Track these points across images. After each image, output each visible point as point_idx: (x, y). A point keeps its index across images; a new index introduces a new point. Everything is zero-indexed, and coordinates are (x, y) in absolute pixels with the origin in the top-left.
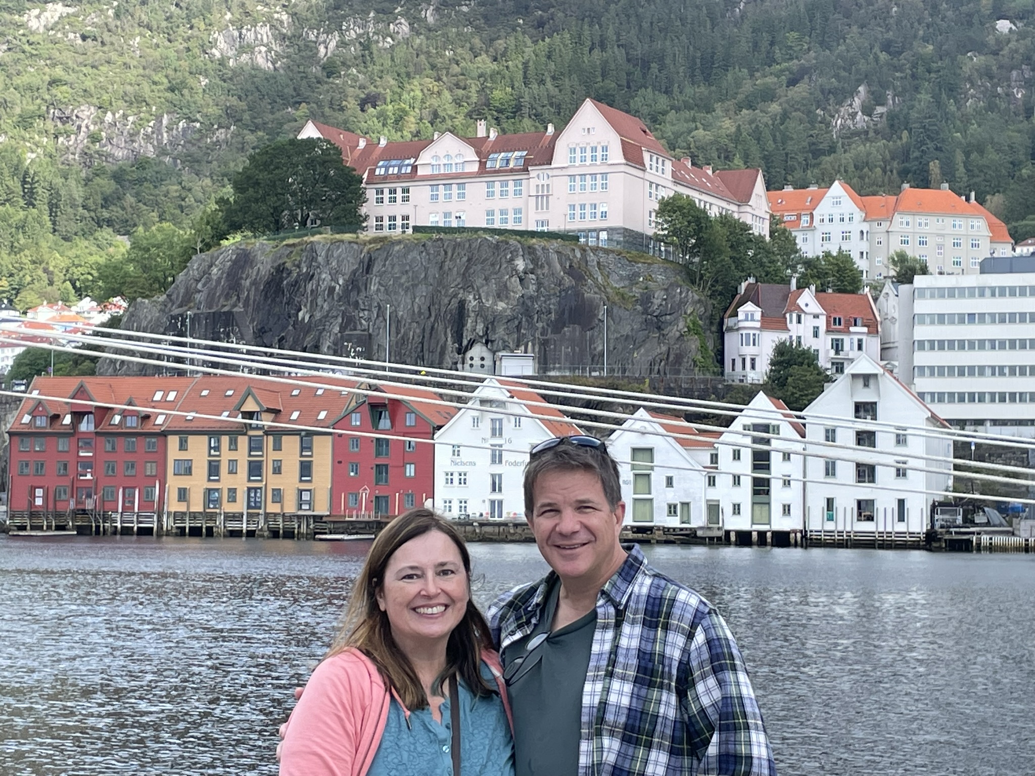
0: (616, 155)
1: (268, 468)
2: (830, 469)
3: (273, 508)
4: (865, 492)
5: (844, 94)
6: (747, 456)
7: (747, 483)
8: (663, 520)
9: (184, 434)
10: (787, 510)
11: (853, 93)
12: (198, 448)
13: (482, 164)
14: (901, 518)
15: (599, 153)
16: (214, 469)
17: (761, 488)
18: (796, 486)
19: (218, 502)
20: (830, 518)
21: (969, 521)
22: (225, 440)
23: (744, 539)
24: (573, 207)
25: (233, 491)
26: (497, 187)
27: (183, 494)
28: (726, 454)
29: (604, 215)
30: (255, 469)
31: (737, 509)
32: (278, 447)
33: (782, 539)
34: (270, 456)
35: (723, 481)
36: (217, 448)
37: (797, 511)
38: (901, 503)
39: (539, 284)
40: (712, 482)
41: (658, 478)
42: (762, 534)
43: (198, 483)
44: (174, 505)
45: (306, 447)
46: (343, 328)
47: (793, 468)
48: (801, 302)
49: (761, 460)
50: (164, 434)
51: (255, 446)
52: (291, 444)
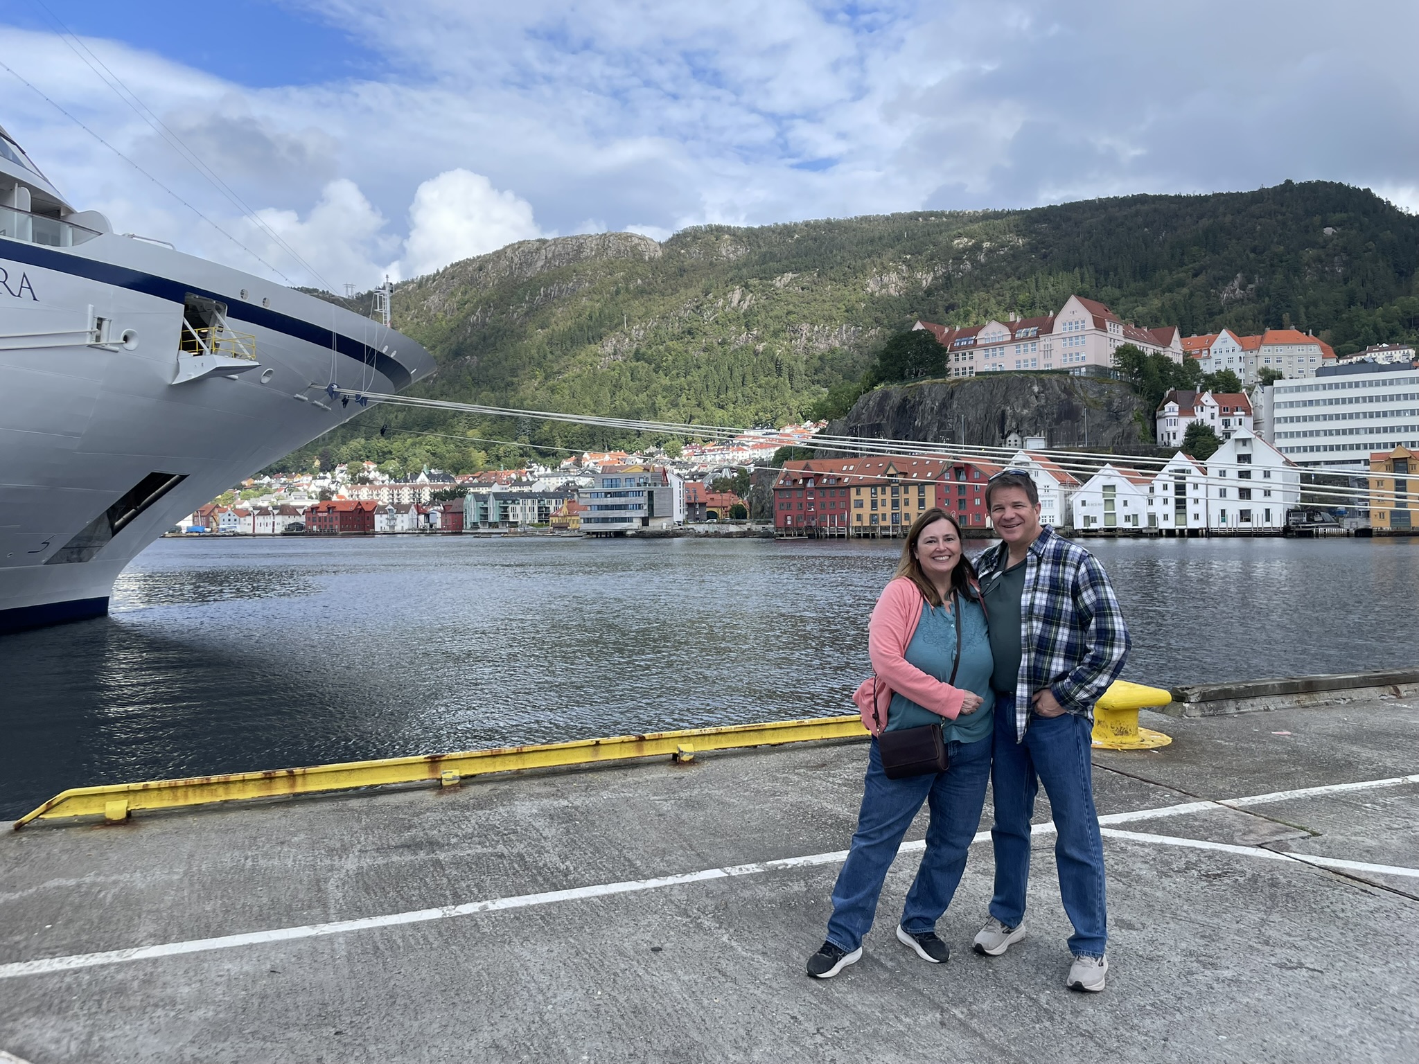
0: (1090, 324)
1: (902, 503)
2: (1223, 493)
3: (905, 523)
4: (1245, 505)
5: (1227, 280)
6: (1171, 487)
7: (1172, 502)
8: (1122, 524)
9: (858, 487)
10: (1196, 517)
11: (1234, 277)
12: (866, 494)
13: (1013, 336)
14: (1268, 519)
15: (1080, 324)
16: (874, 504)
17: (1181, 505)
18: (1202, 503)
19: (877, 521)
20: (1223, 521)
21: (1310, 520)
22: (879, 489)
23: (1171, 533)
24: (1065, 355)
25: (884, 515)
26: (1022, 348)
27: (859, 517)
28: (1158, 486)
29: (1083, 358)
30: (895, 503)
31: (1166, 517)
32: (906, 492)
33: (1194, 533)
34: (903, 496)
35: (1158, 502)
36: (875, 493)
37: (1203, 518)
38: (1268, 511)
39: (1047, 399)
40: (1151, 502)
41: (1118, 502)
42: (1182, 531)
43: (866, 511)
44: (855, 523)
45: (921, 491)
46: (939, 429)
47: (1200, 493)
48: (1203, 399)
49: (1180, 489)
50: (848, 487)
51: (895, 491)
52: (913, 490)
